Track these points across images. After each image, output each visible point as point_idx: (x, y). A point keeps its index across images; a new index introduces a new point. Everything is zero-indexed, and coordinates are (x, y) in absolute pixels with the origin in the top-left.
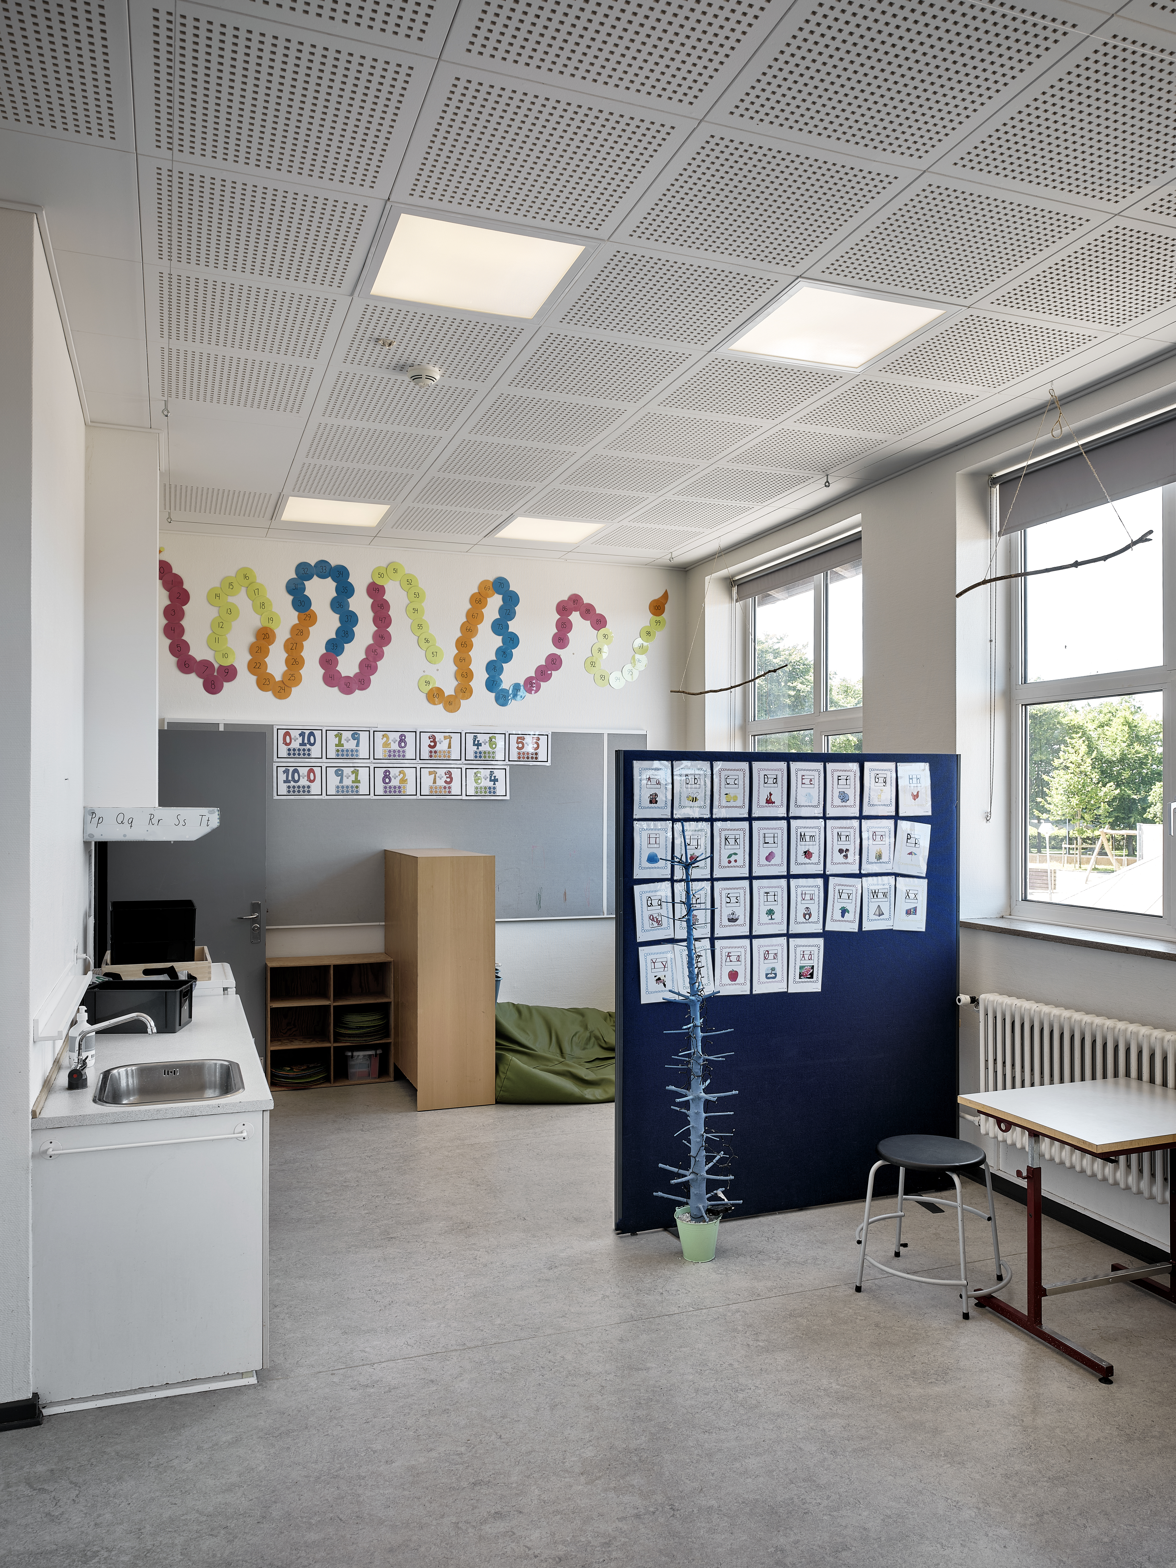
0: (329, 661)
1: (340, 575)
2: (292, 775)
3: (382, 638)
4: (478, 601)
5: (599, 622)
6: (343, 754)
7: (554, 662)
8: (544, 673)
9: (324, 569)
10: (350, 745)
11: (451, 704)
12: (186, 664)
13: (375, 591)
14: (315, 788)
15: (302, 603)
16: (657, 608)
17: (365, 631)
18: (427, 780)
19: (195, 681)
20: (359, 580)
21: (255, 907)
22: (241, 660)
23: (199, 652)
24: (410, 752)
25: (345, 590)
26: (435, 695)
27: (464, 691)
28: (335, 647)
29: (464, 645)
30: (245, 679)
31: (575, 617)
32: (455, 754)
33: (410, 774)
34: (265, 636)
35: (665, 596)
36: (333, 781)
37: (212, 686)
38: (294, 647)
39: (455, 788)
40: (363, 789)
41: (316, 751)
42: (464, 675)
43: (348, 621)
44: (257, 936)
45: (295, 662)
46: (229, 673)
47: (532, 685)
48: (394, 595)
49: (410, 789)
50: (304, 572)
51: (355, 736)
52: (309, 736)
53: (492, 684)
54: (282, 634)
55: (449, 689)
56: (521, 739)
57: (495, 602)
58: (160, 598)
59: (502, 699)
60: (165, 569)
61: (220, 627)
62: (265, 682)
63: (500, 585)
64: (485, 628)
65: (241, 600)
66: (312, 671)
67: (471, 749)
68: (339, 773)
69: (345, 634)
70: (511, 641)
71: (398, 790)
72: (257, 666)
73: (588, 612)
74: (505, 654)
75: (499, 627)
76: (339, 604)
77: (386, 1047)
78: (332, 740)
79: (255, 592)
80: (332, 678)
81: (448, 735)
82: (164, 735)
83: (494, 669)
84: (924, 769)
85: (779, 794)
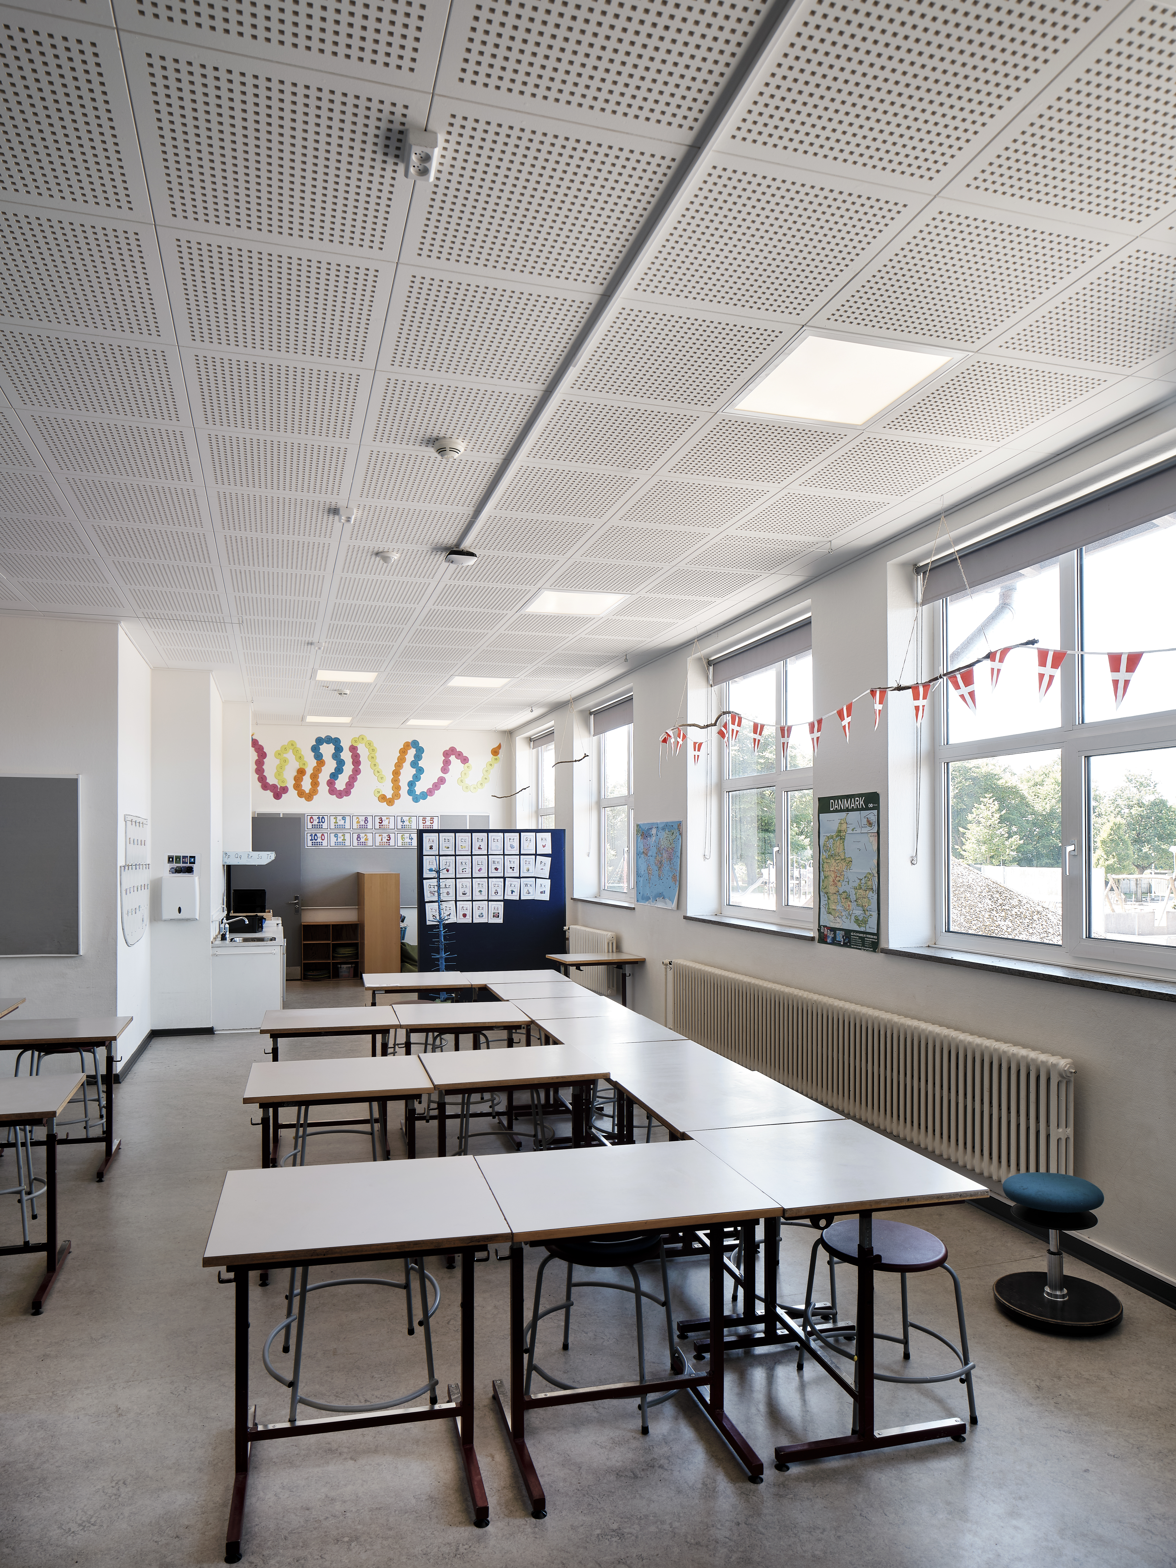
0: (331, 783)
1: (336, 742)
2: (314, 837)
3: (356, 771)
4: (403, 752)
5: (465, 760)
6: (337, 827)
7: (442, 781)
8: (437, 786)
9: (329, 740)
10: (341, 822)
11: (390, 802)
12: (265, 786)
13: (353, 749)
14: (325, 843)
15: (319, 757)
16: (495, 752)
17: (348, 768)
18: (378, 839)
19: (269, 794)
20: (345, 744)
21: (296, 898)
22: (290, 784)
23: (271, 780)
24: (370, 826)
25: (339, 749)
26: (383, 798)
27: (397, 795)
28: (334, 776)
29: (396, 773)
30: (292, 793)
31: (452, 758)
32: (392, 826)
33: (370, 836)
34: (301, 772)
35: (499, 747)
36: (333, 839)
37: (277, 796)
38: (315, 777)
39: (392, 842)
40: (347, 843)
41: (325, 826)
42: (397, 788)
43: (340, 764)
44: (298, 912)
45: (315, 784)
46: (285, 790)
47: (430, 792)
48: (362, 751)
49: (370, 843)
50: (320, 741)
51: (344, 818)
52: (321, 819)
53: (411, 792)
54: (309, 771)
55: (389, 796)
56: (424, 818)
57: (412, 752)
58: (253, 756)
59: (416, 799)
60: (255, 743)
61: (281, 768)
62: (301, 794)
63: (415, 744)
64: (407, 765)
65: (290, 756)
66: (323, 788)
67: (400, 824)
68: (336, 836)
69: (339, 770)
70: (420, 771)
71: (364, 844)
72: (297, 786)
73: (459, 755)
74: (417, 778)
75: (414, 764)
76: (336, 756)
77: (357, 964)
78: (333, 820)
79: (296, 751)
80: (332, 791)
81: (388, 817)
82: (254, 820)
83: (411, 784)
84: (548, 836)
85: (484, 845)
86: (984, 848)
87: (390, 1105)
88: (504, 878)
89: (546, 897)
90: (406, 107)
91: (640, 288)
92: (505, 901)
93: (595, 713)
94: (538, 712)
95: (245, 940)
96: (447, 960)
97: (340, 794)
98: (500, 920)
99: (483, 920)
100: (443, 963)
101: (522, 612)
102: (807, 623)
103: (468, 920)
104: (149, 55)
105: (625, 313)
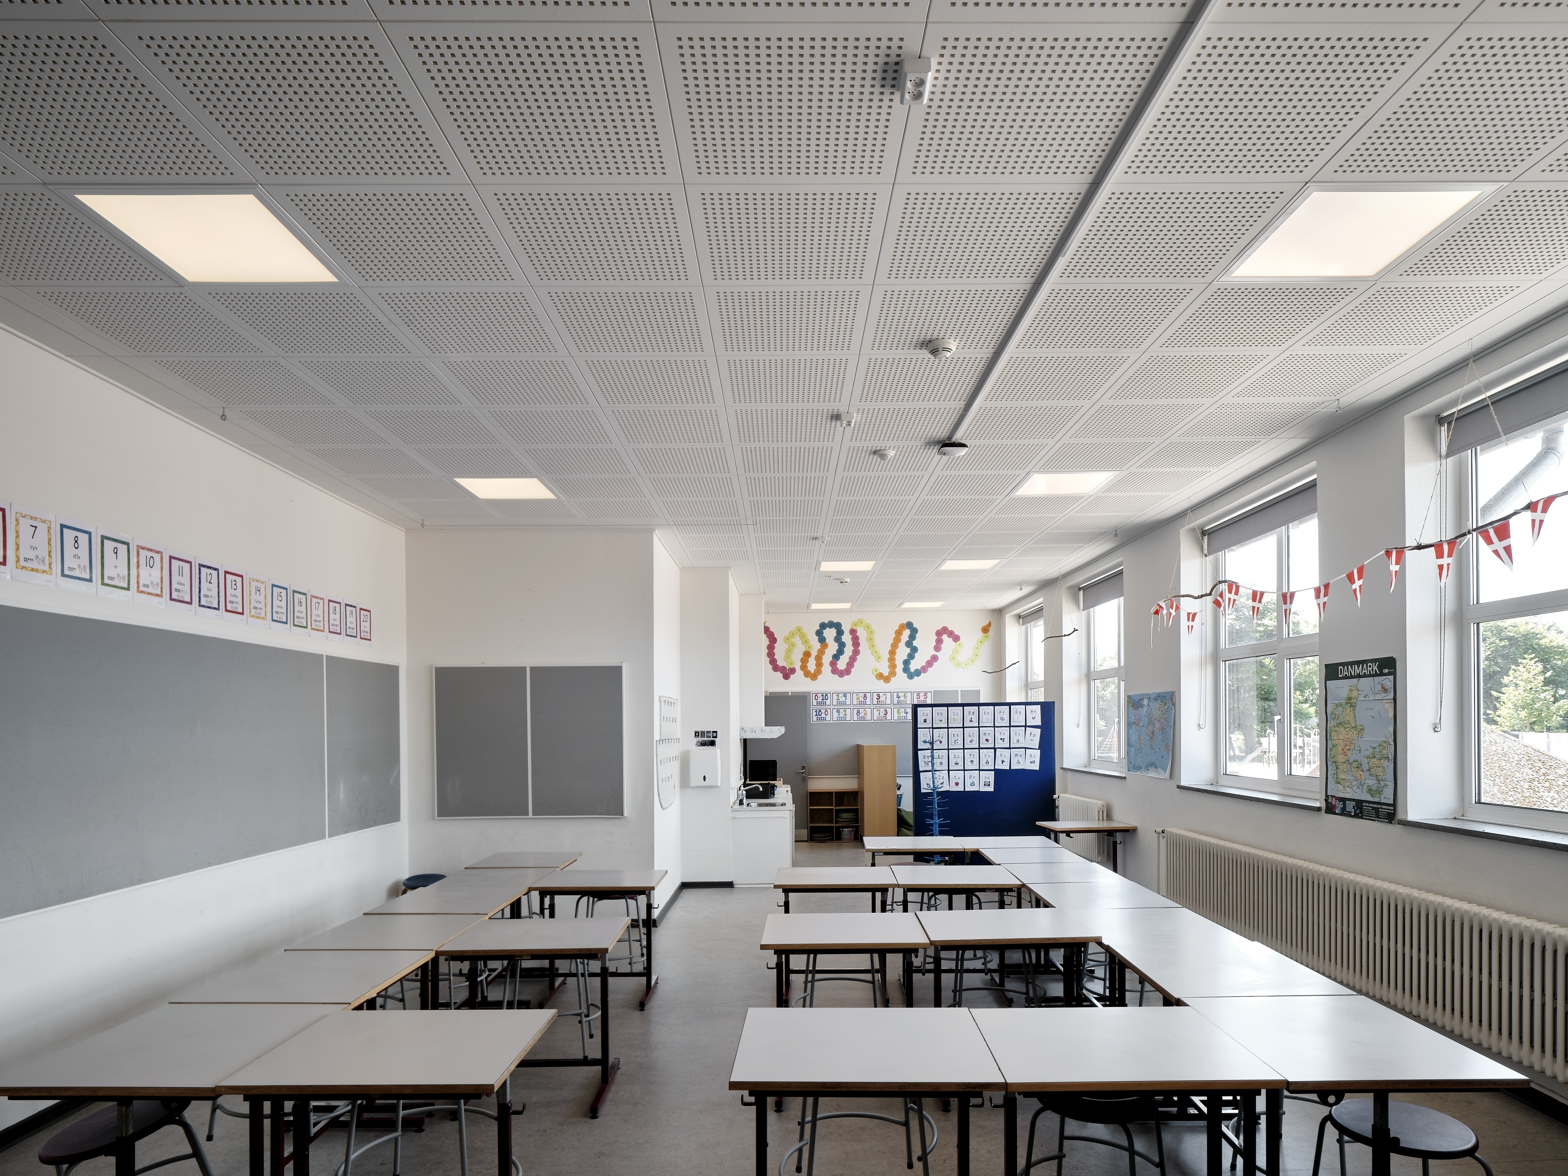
0: (833, 664)
1: (838, 626)
2: (819, 713)
3: (856, 652)
4: (899, 633)
5: (956, 638)
6: (839, 703)
7: (935, 658)
8: (930, 664)
9: (831, 625)
10: (843, 699)
11: (887, 680)
12: (776, 668)
13: (853, 632)
14: (828, 718)
15: (822, 640)
16: (985, 630)
17: (849, 650)
18: (876, 714)
19: (779, 675)
20: (846, 628)
21: (803, 768)
22: (797, 665)
23: (781, 663)
24: (868, 701)
25: (840, 632)
26: (880, 676)
27: (893, 673)
28: (836, 657)
29: (892, 653)
30: (799, 673)
31: (945, 637)
32: (888, 702)
33: (869, 711)
34: (807, 654)
35: (989, 624)
36: (836, 715)
37: (786, 677)
38: (819, 658)
39: (889, 717)
40: (848, 718)
41: (828, 702)
42: (893, 666)
43: (842, 645)
44: (804, 780)
45: (819, 665)
46: (793, 671)
47: (924, 669)
48: (861, 634)
49: (868, 717)
50: (823, 626)
51: (845, 695)
52: (825, 696)
53: (906, 670)
54: (814, 653)
55: (886, 674)
56: (918, 694)
57: (907, 633)
58: (765, 641)
59: (911, 676)
60: (767, 630)
61: (789, 651)
62: (807, 674)
63: (909, 625)
64: (902, 645)
65: (797, 640)
66: (826, 668)
67: (896, 700)
68: (838, 711)
69: (840, 652)
70: (914, 650)
71: (863, 718)
72: (804, 667)
73: (951, 634)
74: (911, 656)
75: (909, 644)
76: (838, 639)
77: (857, 827)
78: (835, 697)
79: (803, 636)
80: (835, 670)
81: (885, 693)
82: (767, 698)
83: (906, 663)
84: (1038, 708)
85: (975, 718)
86: (1523, 714)
87: (889, 957)
88: (995, 749)
89: (1036, 767)
90: (902, 39)
91: (1131, 171)
92: (995, 770)
93: (1084, 589)
94: (1026, 590)
95: (760, 805)
96: (940, 825)
97: (841, 674)
98: (991, 789)
99: (975, 788)
100: (936, 828)
101: (1012, 496)
102: (1312, 485)
103: (960, 788)
104: (679, 39)
105: (1114, 197)
